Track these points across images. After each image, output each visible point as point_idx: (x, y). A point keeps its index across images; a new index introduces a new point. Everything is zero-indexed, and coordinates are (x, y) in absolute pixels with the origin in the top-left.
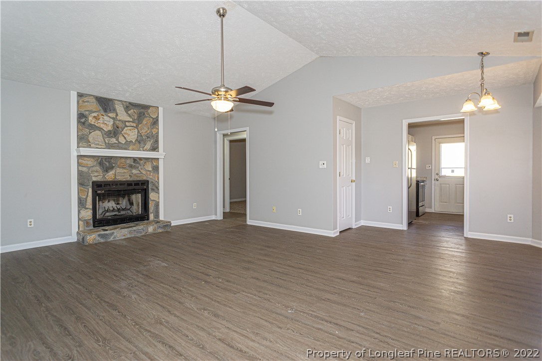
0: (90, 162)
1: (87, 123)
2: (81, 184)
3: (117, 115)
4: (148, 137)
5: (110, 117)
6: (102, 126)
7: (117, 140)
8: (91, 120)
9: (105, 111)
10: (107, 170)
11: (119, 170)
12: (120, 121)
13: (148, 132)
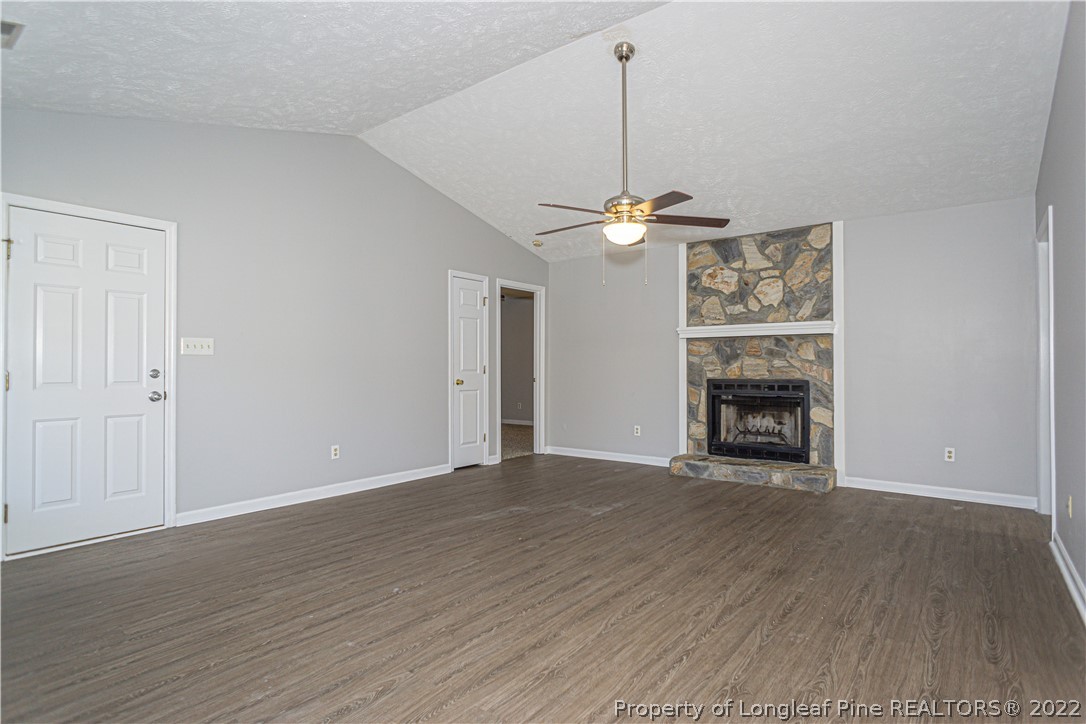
0: (704, 348)
1: (700, 287)
2: (691, 382)
3: (745, 262)
4: (807, 292)
5: (733, 269)
6: (721, 287)
7: (746, 306)
8: (706, 281)
9: (726, 260)
10: (728, 360)
11: (748, 361)
12: (750, 271)
13: (807, 280)
